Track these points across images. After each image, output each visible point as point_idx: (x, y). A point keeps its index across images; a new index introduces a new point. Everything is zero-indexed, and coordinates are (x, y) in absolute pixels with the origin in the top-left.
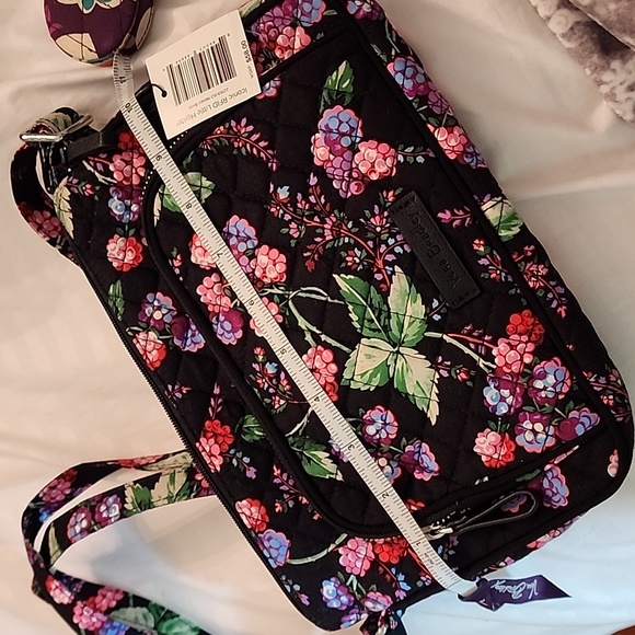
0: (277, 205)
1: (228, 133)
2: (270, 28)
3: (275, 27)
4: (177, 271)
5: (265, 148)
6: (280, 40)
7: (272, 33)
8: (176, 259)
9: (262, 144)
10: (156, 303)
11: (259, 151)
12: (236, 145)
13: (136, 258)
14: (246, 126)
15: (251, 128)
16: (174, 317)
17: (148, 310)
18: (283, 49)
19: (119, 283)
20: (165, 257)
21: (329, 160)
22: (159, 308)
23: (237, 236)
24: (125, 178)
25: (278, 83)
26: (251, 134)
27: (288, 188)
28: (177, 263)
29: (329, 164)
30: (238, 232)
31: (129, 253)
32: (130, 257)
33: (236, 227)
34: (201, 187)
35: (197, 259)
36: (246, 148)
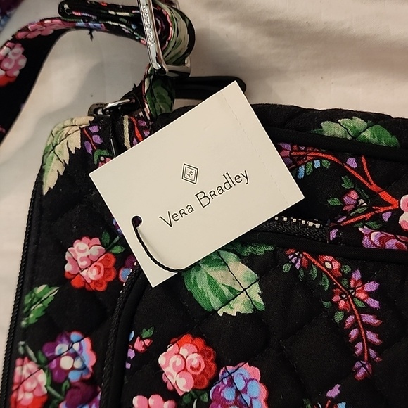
1: (339, 279)
4: (131, 354)
5: (370, 344)
8: (142, 339)
9: (372, 336)
10: (76, 347)
11: (359, 339)
12: (336, 298)
13: (96, 282)
14: (370, 294)
15: (374, 303)
16: (82, 380)
17: (61, 347)
19: (55, 290)
20: (132, 324)
22: (75, 356)
23: (238, 393)
26: (368, 310)
28: (139, 345)
30: (245, 391)
31: (95, 271)
32: (91, 275)
33: (247, 381)
34: (245, 290)
35: (167, 365)
36: (346, 317)
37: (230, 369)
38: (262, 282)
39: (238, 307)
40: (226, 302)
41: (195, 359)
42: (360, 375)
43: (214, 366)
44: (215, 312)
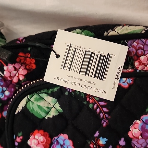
0: (95, 144)
2: (140, 48)
3: (143, 50)
4: (16, 144)
5: (105, 113)
6: (142, 58)
7: (140, 52)
8: (19, 137)
9: (105, 109)
11: (100, 112)
12: (88, 99)
18: (141, 63)
20: (13, 133)
21: (137, 138)
23: (62, 146)
24: (10, 77)
25: (131, 82)
27: (107, 140)
28: (18, 140)
29: (137, 140)
30: (64, 144)
33: (64, 141)
34: (53, 106)
35: (31, 143)
36: (94, 105)
37: (56, 138)
38: (59, 101)
39: (53, 113)
40: (47, 113)
41: (41, 138)
42: (104, 125)
43: (49, 139)
44: (44, 118)
